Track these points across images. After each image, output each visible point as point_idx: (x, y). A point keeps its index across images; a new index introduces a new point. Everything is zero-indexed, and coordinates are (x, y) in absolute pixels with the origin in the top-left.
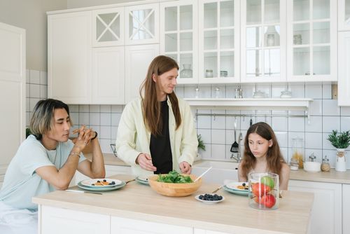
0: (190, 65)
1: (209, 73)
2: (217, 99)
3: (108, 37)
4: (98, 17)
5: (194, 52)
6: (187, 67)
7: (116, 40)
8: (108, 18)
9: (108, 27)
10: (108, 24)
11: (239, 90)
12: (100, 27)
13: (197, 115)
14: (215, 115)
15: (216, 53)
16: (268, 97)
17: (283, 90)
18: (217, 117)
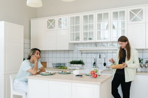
0: (79, 36)
1: (85, 39)
2: (88, 47)
3: (51, 27)
4: (48, 21)
5: (80, 32)
6: (78, 37)
7: (54, 28)
8: (51, 21)
9: (51, 24)
10: (51, 23)
11: (95, 44)
12: (48, 24)
13: (82, 53)
14: (88, 53)
15: (87, 32)
16: (106, 47)
17: (110, 44)
18: (88, 54)
